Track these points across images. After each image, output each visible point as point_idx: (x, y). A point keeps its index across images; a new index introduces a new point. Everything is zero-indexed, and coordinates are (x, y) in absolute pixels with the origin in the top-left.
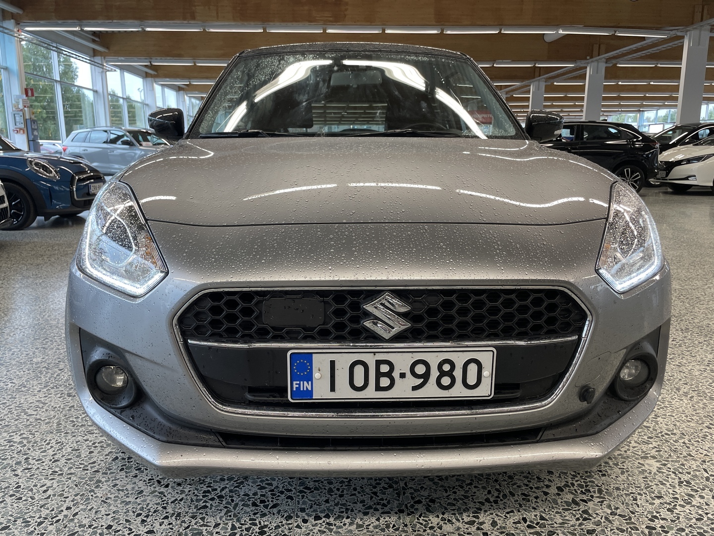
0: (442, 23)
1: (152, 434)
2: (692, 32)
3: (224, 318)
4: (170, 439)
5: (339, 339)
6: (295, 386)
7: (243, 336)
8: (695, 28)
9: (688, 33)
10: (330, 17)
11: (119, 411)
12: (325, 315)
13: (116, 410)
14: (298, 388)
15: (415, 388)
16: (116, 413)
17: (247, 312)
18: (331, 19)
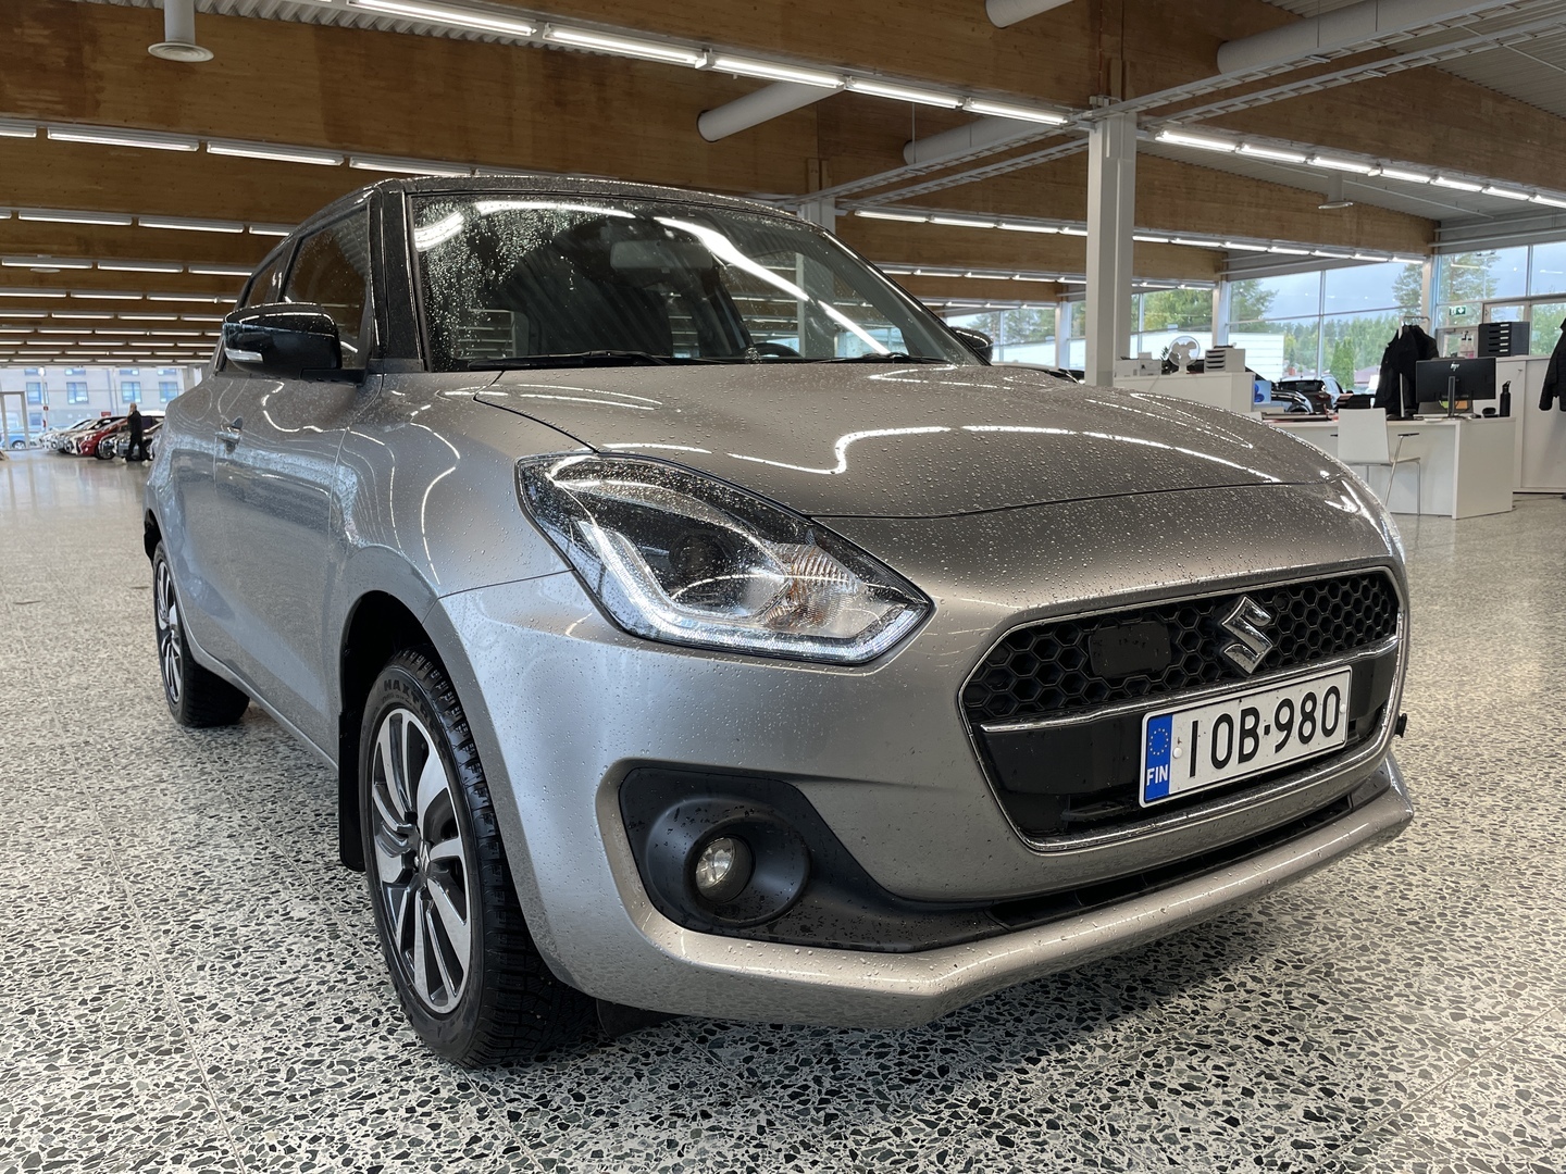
0: (345, 144)
1: (873, 945)
2: (809, 206)
3: (1038, 675)
4: (919, 944)
5: (1193, 684)
6: (1150, 777)
7: (1066, 705)
8: (814, 200)
9: (803, 207)
10: (56, 103)
11: (763, 927)
12: (1173, 647)
13: (753, 929)
14: (1152, 780)
15: (1279, 748)
16: (758, 934)
17: (1069, 658)
18: (59, 107)
